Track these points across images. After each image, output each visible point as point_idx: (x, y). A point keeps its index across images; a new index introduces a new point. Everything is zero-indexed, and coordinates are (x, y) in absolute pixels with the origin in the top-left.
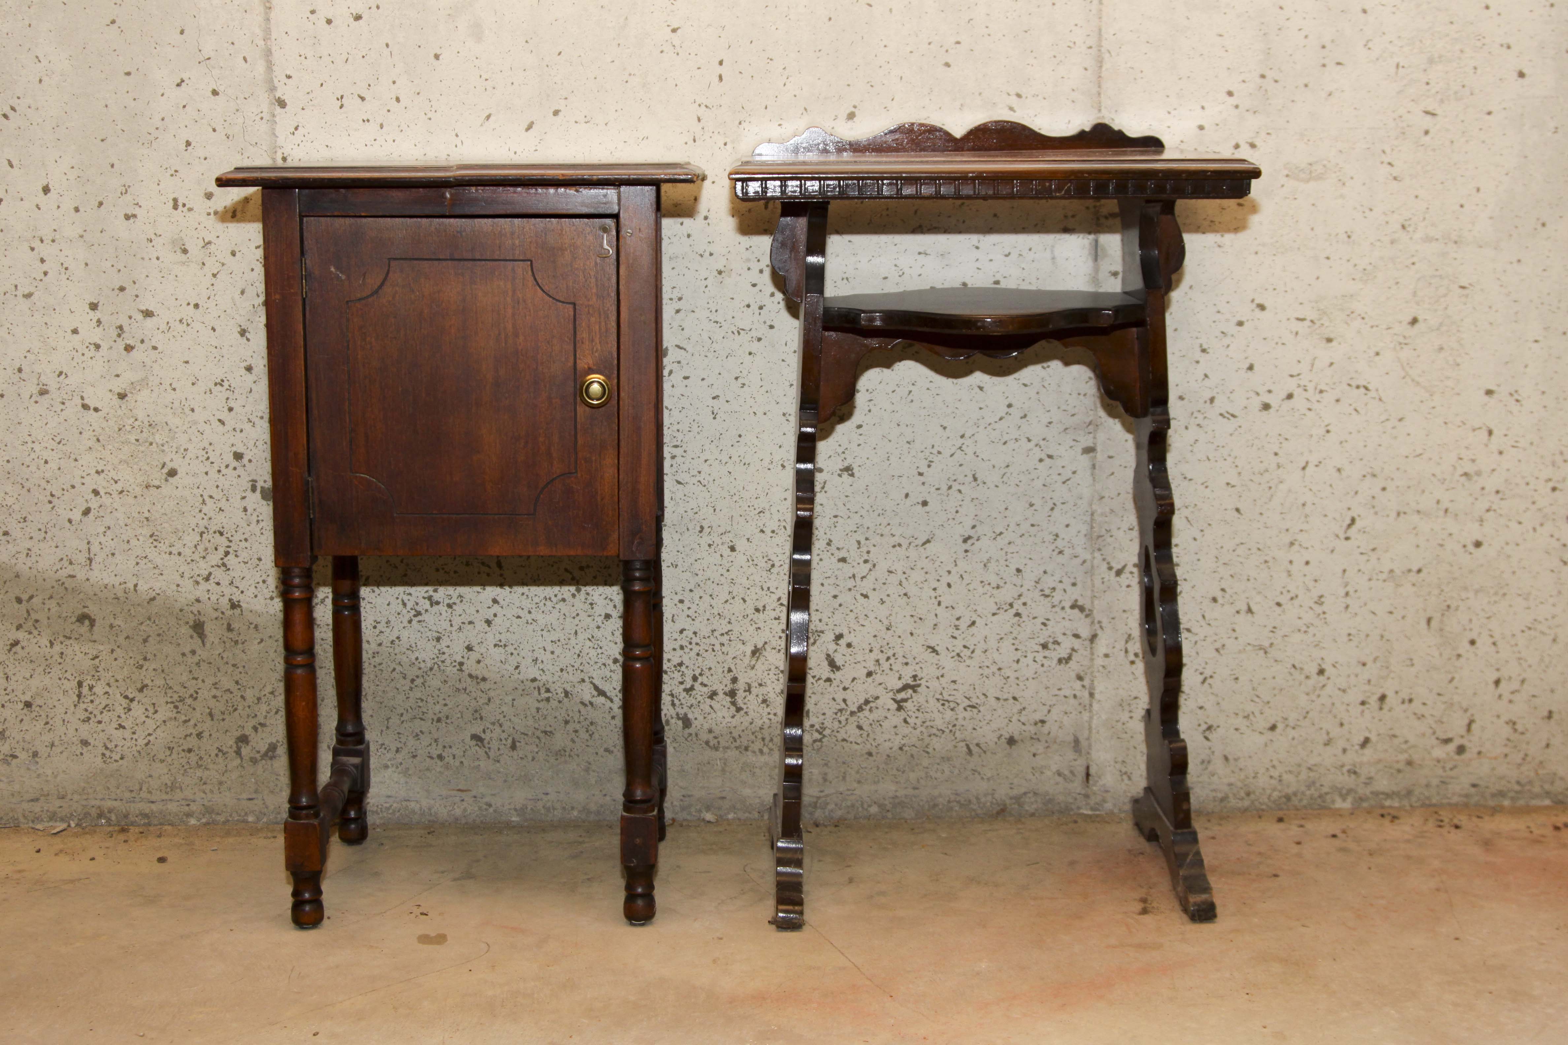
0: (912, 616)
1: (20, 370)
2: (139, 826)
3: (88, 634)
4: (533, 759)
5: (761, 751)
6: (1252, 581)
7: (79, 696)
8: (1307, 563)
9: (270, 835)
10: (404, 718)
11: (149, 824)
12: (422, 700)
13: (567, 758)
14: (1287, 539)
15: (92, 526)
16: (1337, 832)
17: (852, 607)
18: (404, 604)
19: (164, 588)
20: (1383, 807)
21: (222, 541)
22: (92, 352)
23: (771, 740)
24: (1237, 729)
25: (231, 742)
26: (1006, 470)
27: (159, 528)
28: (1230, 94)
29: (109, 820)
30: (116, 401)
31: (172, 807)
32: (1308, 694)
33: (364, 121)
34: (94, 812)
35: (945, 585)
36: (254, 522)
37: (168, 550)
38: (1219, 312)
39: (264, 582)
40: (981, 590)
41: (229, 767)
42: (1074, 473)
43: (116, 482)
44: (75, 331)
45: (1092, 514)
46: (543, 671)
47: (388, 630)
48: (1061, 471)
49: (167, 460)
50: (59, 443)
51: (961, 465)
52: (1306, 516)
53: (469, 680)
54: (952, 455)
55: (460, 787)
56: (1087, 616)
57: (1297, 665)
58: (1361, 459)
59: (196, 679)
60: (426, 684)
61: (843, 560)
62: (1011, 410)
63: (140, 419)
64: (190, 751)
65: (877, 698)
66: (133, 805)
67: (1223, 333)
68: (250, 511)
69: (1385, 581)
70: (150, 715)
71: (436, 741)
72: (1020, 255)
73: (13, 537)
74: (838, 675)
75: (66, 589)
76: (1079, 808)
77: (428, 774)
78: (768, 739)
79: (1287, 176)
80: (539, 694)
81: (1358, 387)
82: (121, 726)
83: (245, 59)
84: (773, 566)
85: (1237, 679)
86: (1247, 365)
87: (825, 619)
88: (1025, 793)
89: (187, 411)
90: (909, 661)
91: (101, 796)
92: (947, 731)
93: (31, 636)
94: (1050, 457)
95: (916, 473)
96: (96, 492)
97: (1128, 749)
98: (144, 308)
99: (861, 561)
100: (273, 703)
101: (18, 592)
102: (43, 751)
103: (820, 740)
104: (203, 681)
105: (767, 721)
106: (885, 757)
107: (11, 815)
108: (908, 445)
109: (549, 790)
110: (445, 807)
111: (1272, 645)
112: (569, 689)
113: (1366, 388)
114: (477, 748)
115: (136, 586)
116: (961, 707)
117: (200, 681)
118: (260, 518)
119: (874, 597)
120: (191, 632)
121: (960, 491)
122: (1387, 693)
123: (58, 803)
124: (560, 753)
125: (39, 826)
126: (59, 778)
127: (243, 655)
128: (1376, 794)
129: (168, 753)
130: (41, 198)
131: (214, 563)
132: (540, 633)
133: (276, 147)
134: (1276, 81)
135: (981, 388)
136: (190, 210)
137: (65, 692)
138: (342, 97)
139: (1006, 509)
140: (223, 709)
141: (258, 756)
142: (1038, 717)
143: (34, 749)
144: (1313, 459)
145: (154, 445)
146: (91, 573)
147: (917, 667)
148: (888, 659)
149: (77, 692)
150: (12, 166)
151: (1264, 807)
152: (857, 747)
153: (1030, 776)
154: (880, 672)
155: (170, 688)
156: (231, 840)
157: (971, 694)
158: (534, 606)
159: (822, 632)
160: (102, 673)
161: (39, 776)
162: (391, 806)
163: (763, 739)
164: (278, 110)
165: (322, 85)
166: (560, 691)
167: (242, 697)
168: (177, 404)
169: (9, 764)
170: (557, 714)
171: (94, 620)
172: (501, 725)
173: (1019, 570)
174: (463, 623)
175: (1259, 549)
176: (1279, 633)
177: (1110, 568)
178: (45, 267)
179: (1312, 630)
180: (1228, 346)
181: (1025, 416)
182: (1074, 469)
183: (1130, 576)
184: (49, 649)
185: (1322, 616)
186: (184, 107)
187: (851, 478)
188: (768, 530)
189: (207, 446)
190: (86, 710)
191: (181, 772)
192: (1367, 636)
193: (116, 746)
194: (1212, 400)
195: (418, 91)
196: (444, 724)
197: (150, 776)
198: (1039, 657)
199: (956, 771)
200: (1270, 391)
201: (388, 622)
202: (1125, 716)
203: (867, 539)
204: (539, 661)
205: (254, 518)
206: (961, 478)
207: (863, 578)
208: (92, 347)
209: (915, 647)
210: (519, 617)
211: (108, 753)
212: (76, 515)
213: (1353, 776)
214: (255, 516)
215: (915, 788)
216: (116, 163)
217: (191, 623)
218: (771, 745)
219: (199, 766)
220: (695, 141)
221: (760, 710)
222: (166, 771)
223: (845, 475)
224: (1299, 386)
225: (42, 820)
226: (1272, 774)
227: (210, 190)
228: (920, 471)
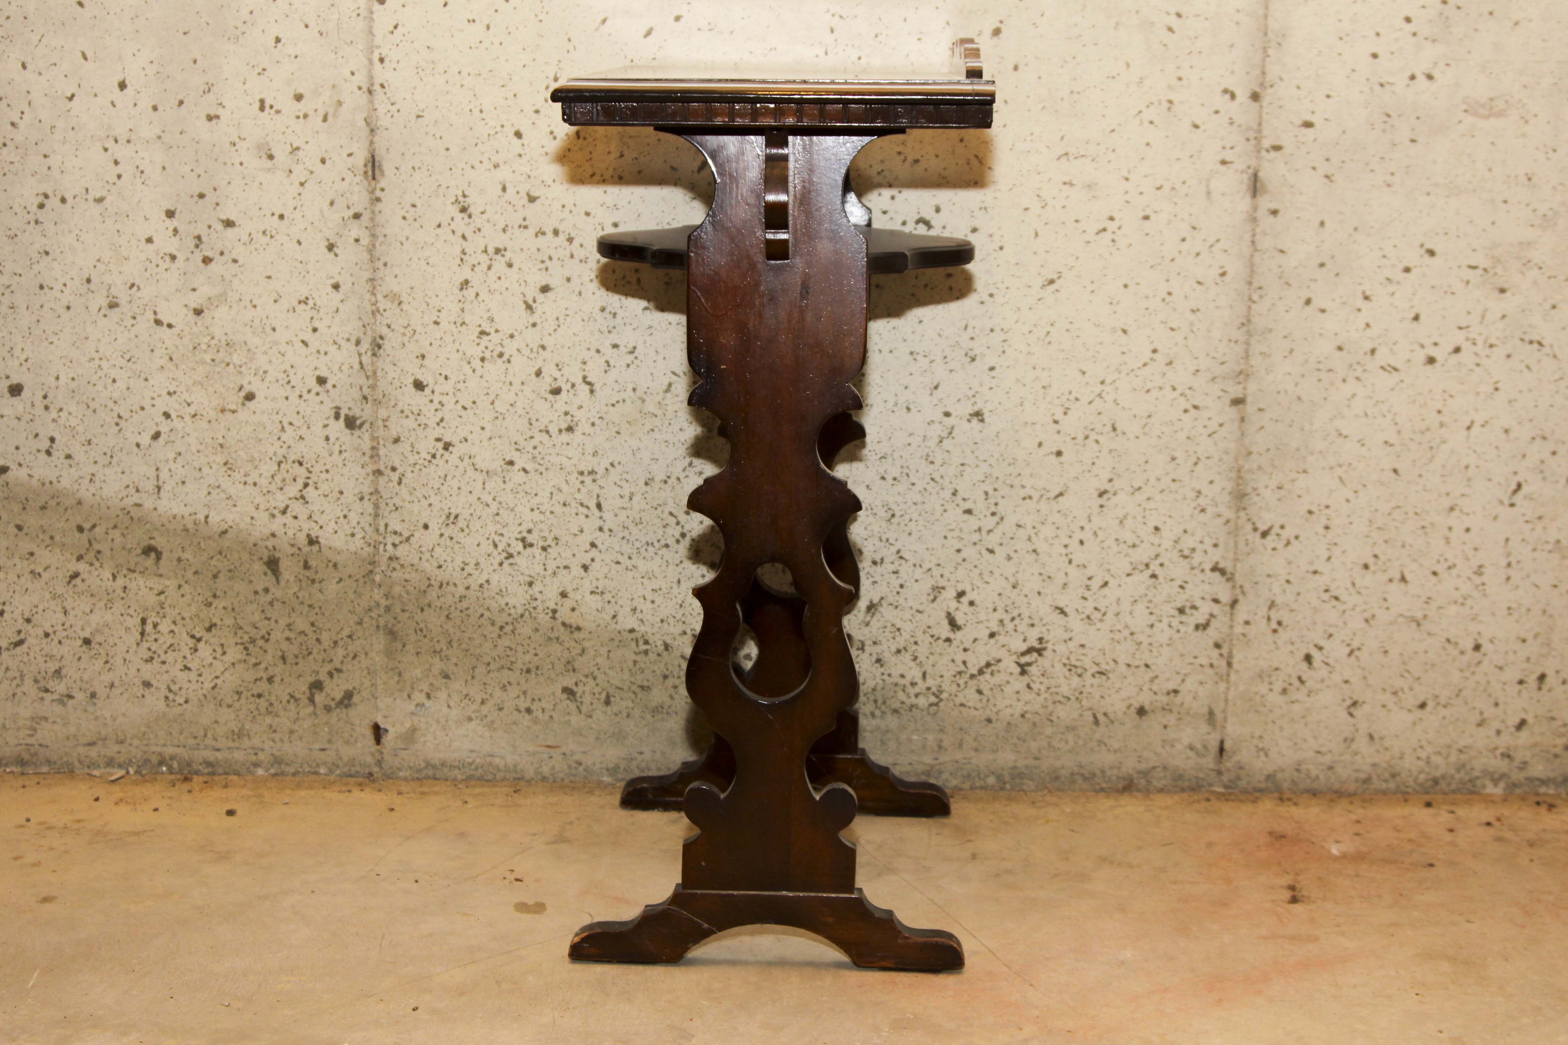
0: (1040, 574)
1: (89, 281)
2: (202, 775)
3: (154, 568)
4: (628, 716)
5: (873, 715)
6: (1407, 547)
7: (142, 634)
8: (1468, 530)
9: (344, 788)
10: (492, 667)
11: (213, 774)
12: (511, 649)
13: (665, 716)
14: (1447, 503)
15: (162, 451)
16: (1492, 820)
17: (976, 563)
18: (496, 546)
19: (237, 520)
20: (1537, 794)
21: (302, 472)
22: (167, 263)
23: (884, 703)
24: (1384, 706)
25: (304, 688)
26: (1149, 420)
27: (234, 455)
28: (1408, 20)
29: (170, 768)
30: (191, 317)
31: (239, 756)
32: (1461, 671)
34: (154, 760)
35: (1077, 542)
36: (336, 452)
37: (243, 479)
38: (1384, 256)
39: (345, 517)
40: (1115, 548)
41: (301, 715)
42: (1221, 425)
43: (189, 405)
44: (149, 240)
45: (1239, 471)
46: (642, 621)
47: (477, 573)
48: (1207, 423)
49: (245, 383)
50: (129, 361)
51: (1099, 414)
52: (1469, 480)
53: (562, 629)
54: (1090, 403)
55: (549, 743)
56: (1228, 580)
57: (1453, 640)
58: (1531, 420)
59: (269, 619)
60: (516, 632)
61: (969, 512)
62: (1155, 356)
63: (217, 338)
64: (259, 696)
65: (999, 661)
66: (196, 753)
67: (1388, 279)
68: (332, 440)
69: (1550, 552)
70: (218, 656)
71: (525, 693)
72: (1173, 189)
73: (76, 460)
74: (959, 635)
75: (132, 518)
76: (1210, 785)
77: (515, 727)
78: (880, 702)
79: (1466, 111)
80: (637, 645)
81: (1531, 342)
82: (187, 668)
84: (893, 515)
85: (1386, 652)
86: (1412, 315)
87: (947, 575)
88: (1154, 768)
89: (268, 330)
90: (1036, 622)
91: (162, 742)
92: (1072, 698)
93: (93, 568)
94: (1196, 407)
95: (1050, 420)
96: (167, 415)
97: (1266, 723)
98: (224, 217)
99: (988, 514)
100: (350, 648)
101: (79, 520)
102: (102, 692)
103: (937, 704)
104: (276, 622)
105: (880, 682)
106: (1005, 724)
107: (65, 759)
108: (1043, 391)
109: (644, 749)
110: (532, 764)
111: (1425, 616)
112: (669, 641)
113: (1540, 344)
114: (568, 702)
115: (207, 517)
116: (1089, 674)
117: (273, 621)
118: (344, 448)
119: (1001, 552)
120: (265, 568)
121: (1097, 442)
122: (1547, 672)
123: (116, 748)
124: (657, 710)
125: (96, 772)
126: (118, 722)
127: (320, 595)
128: (1530, 780)
129: (236, 697)
130: (117, 94)
131: (292, 495)
132: (640, 580)
133: (372, 47)
134: (1459, 8)
135: (1125, 332)
136: (278, 112)
137: (127, 629)
139: (1146, 462)
140: (297, 653)
141: (333, 704)
142: (1171, 686)
143: (92, 689)
144: (1479, 419)
145: (231, 366)
146: (158, 502)
147: (1044, 629)
148: (1013, 619)
149: (140, 630)
150: (86, 59)
151: (1409, 790)
152: (973, 712)
153: (1159, 750)
154: (1002, 632)
155: (241, 628)
156: (303, 793)
157: (1100, 659)
158: (635, 551)
159: (943, 588)
160: (168, 610)
161: (96, 718)
162: (473, 762)
163: (876, 701)
166: (659, 643)
167: (318, 640)
168: (257, 322)
169: (64, 705)
170: (656, 668)
171: (161, 553)
172: (595, 678)
173: (1157, 529)
174: (558, 567)
175: (1416, 514)
176: (1434, 605)
177: (1255, 529)
178: (119, 170)
179: (1469, 602)
180: (1393, 294)
181: (1170, 363)
182: (1221, 421)
183: (1275, 537)
184: (111, 583)
185: (1481, 588)
187: (981, 424)
188: (889, 478)
189: (289, 368)
190: (149, 649)
191: (250, 718)
192: (1529, 610)
193: (180, 689)
194: (1373, 351)
196: (533, 675)
197: (216, 722)
198: (1175, 623)
199: (1081, 742)
200: (1436, 344)
201: (477, 564)
202: (1263, 688)
203: (995, 490)
204: (638, 611)
205: (336, 449)
206: (1098, 427)
207: (989, 531)
208: (167, 258)
209: (1042, 609)
210: (618, 563)
211: (171, 696)
212: (145, 440)
213: (1506, 760)
214: (337, 445)
215: (1036, 759)
216: (200, 59)
217: (265, 559)
218: (883, 707)
219: (269, 713)
221: (874, 669)
222: (233, 717)
223: (975, 421)
224: (1467, 339)
225: (99, 766)
226: (1420, 755)
227: (300, 91)
228: (1056, 418)
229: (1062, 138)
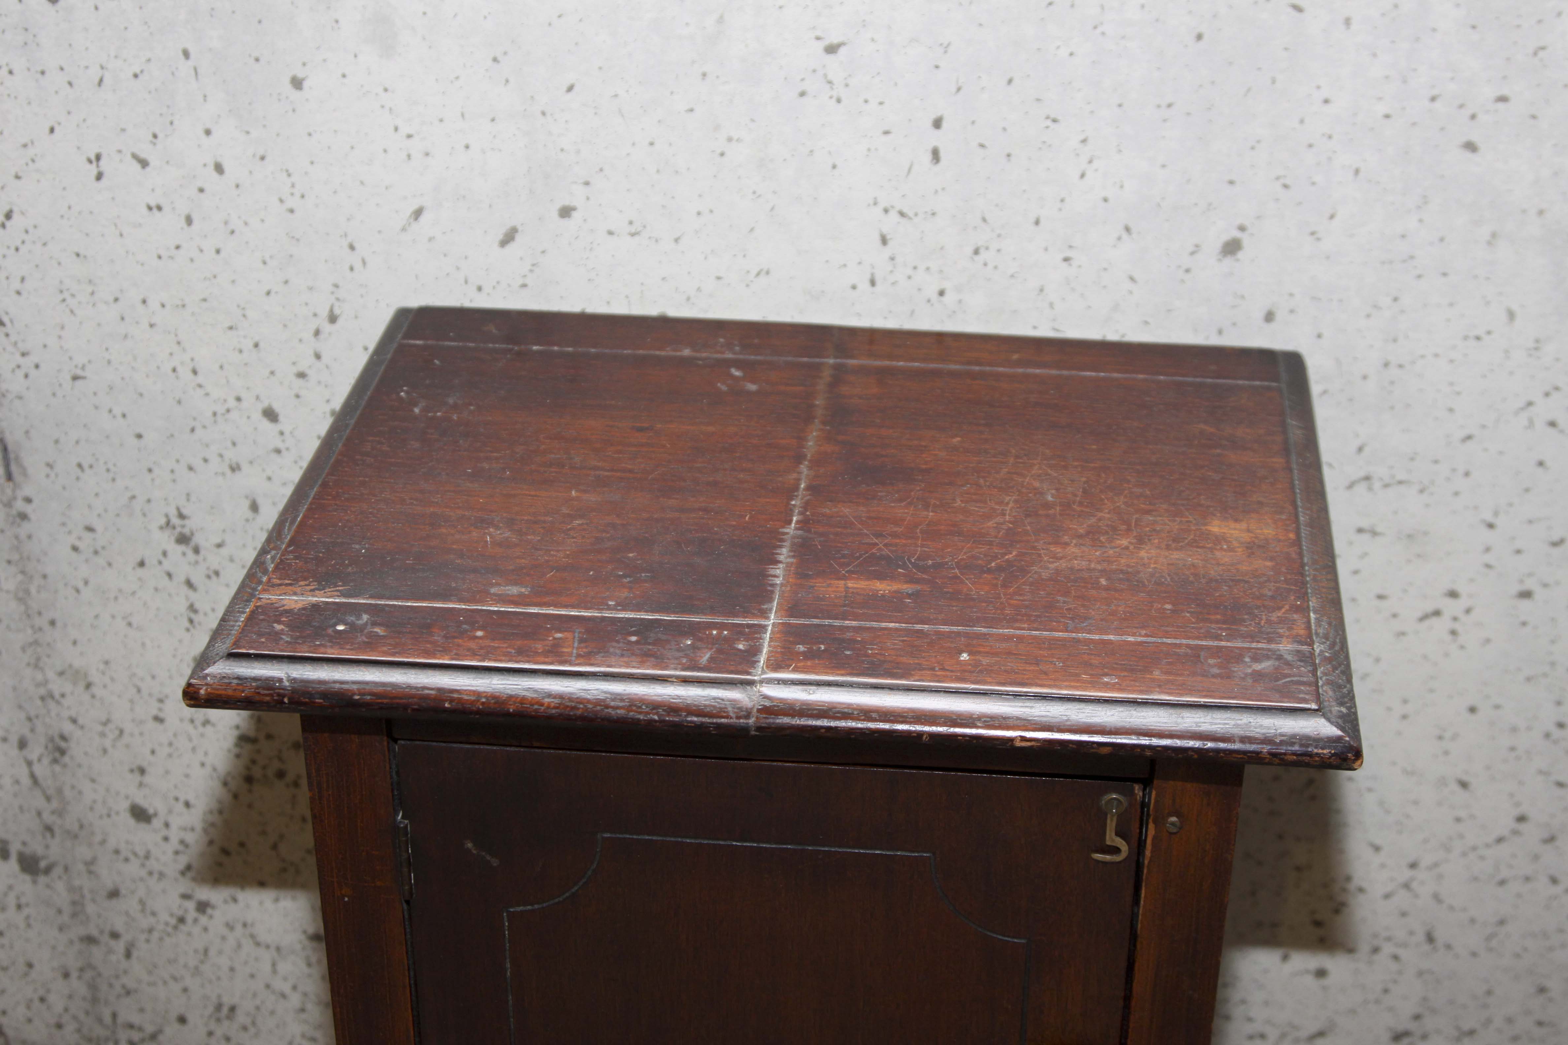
33: (150, 208)
138: (98, 157)
165: (52, 130)
195: (261, 152)
220: (873, 283)
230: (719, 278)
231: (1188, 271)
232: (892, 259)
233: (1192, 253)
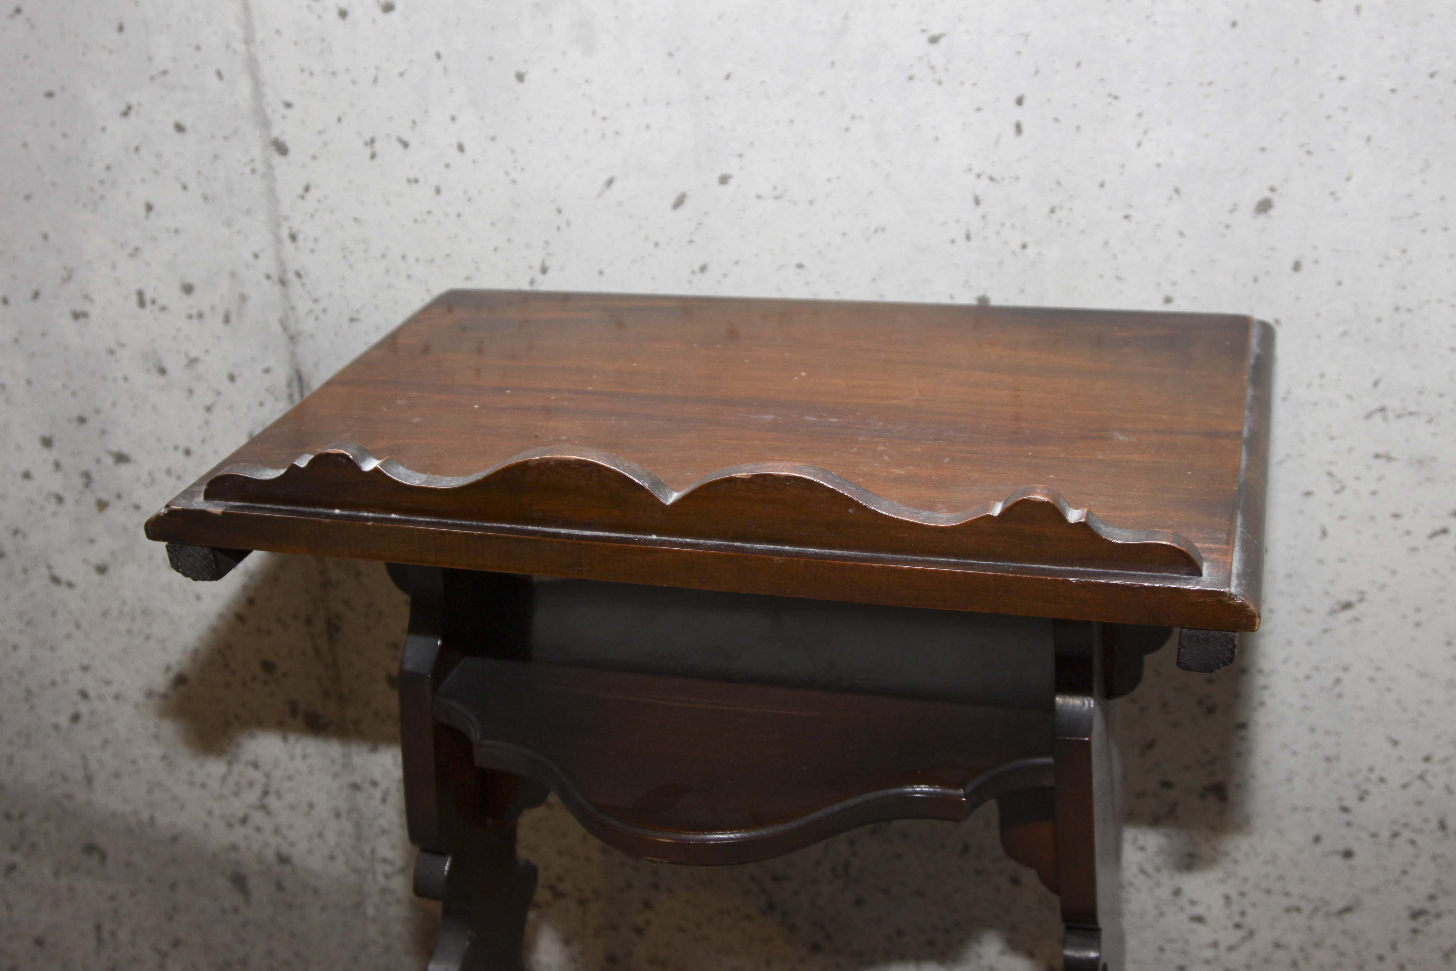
3: (100, 870)
7: (99, 941)
15: (85, 737)
19: (188, 826)
21: (258, 776)
22: (52, 506)
30: (94, 575)
33: (409, 181)
39: (320, 835)
43: (108, 683)
44: (27, 476)
49: (172, 661)
50: (28, 624)
51: (1419, 803)
54: (1404, 787)
59: (244, 942)
61: (1199, 919)
63: (130, 603)
75: (64, 811)
83: (219, 75)
93: (30, 862)
95: (1336, 806)
96: (84, 695)
98: (115, 448)
99: (1230, 924)
104: (253, 946)
108: (1325, 764)
115: (152, 818)
120: (230, 885)
121: (1413, 842)
127: (301, 923)
131: (250, 803)
133: (278, 218)
136: (163, 309)
137: (81, 934)
138: (373, 141)
145: (152, 639)
146: (92, 795)
149: (95, 936)
155: (212, 948)
160: (124, 918)
164: (277, 159)
165: (340, 120)
171: (105, 854)
184: (54, 881)
186: (137, 149)
190: (107, 960)
195: (492, 134)
203: (1242, 894)
206: (1416, 822)
207: (1231, 949)
208: (53, 499)
212: (63, 720)
216: (51, 235)
217: (230, 874)
220: (968, 238)
227: (190, 280)
228: (1347, 803)
229: (1376, 384)
230: (844, 234)
231: (1228, 226)
232: (984, 217)
233: (1232, 211)
